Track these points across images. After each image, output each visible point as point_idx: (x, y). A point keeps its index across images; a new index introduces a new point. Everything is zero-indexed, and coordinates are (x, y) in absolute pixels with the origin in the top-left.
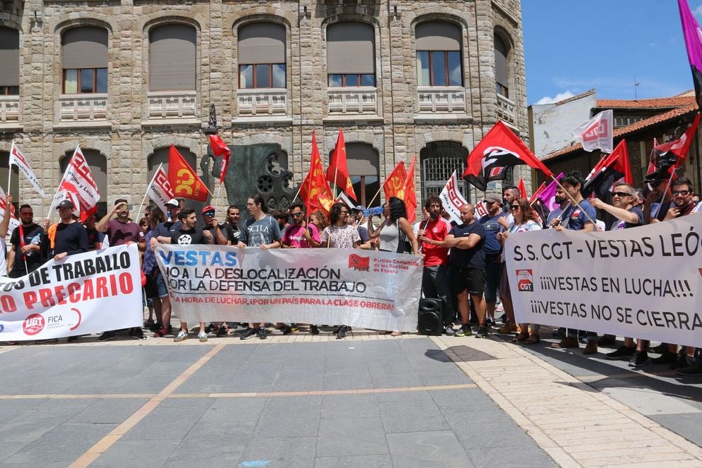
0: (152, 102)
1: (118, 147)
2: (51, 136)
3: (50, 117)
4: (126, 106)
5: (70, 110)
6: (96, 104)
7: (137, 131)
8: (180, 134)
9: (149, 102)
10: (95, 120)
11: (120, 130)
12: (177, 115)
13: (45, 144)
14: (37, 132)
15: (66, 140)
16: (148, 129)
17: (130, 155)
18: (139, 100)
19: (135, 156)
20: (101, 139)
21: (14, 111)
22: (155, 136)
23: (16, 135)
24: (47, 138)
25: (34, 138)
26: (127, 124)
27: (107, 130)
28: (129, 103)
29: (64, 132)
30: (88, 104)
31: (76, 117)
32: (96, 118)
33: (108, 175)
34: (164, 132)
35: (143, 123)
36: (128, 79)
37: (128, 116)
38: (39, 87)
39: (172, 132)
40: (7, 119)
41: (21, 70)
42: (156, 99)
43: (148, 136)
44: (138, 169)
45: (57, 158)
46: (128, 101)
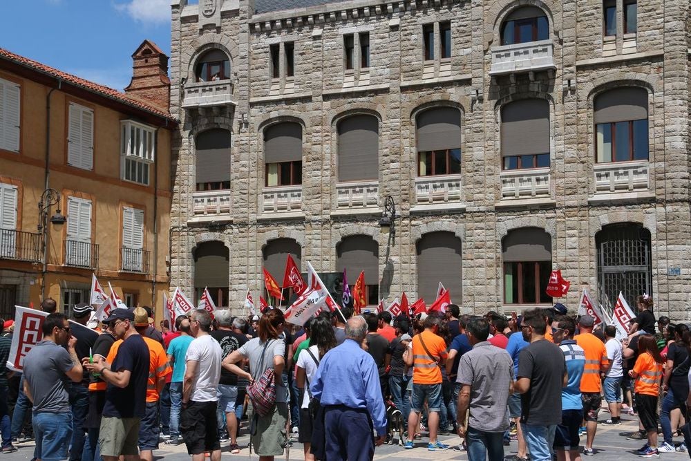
0: (340, 193)
1: (310, 237)
2: (255, 227)
3: (255, 210)
4: (317, 198)
5: (271, 202)
6: (292, 196)
7: (327, 222)
8: (365, 223)
9: (337, 192)
10: (292, 211)
11: (312, 221)
12: (362, 205)
13: (250, 234)
14: (243, 224)
15: (268, 230)
16: (337, 219)
17: (320, 244)
18: (328, 192)
19: (325, 244)
20: (297, 229)
21: (226, 204)
22: (342, 225)
23: (227, 226)
24: (251, 229)
25: (240, 229)
26: (318, 215)
27: (300, 220)
28: (320, 195)
29: (266, 223)
30: (286, 196)
31: (276, 209)
32: (293, 208)
33: (302, 262)
34: (350, 221)
35: (332, 213)
36: (318, 173)
37: (318, 207)
38: (245, 183)
39: (357, 221)
40: (221, 212)
41: (232, 168)
42: (343, 190)
43: (336, 225)
44: (327, 257)
45: (260, 247)
46: (318, 193)
